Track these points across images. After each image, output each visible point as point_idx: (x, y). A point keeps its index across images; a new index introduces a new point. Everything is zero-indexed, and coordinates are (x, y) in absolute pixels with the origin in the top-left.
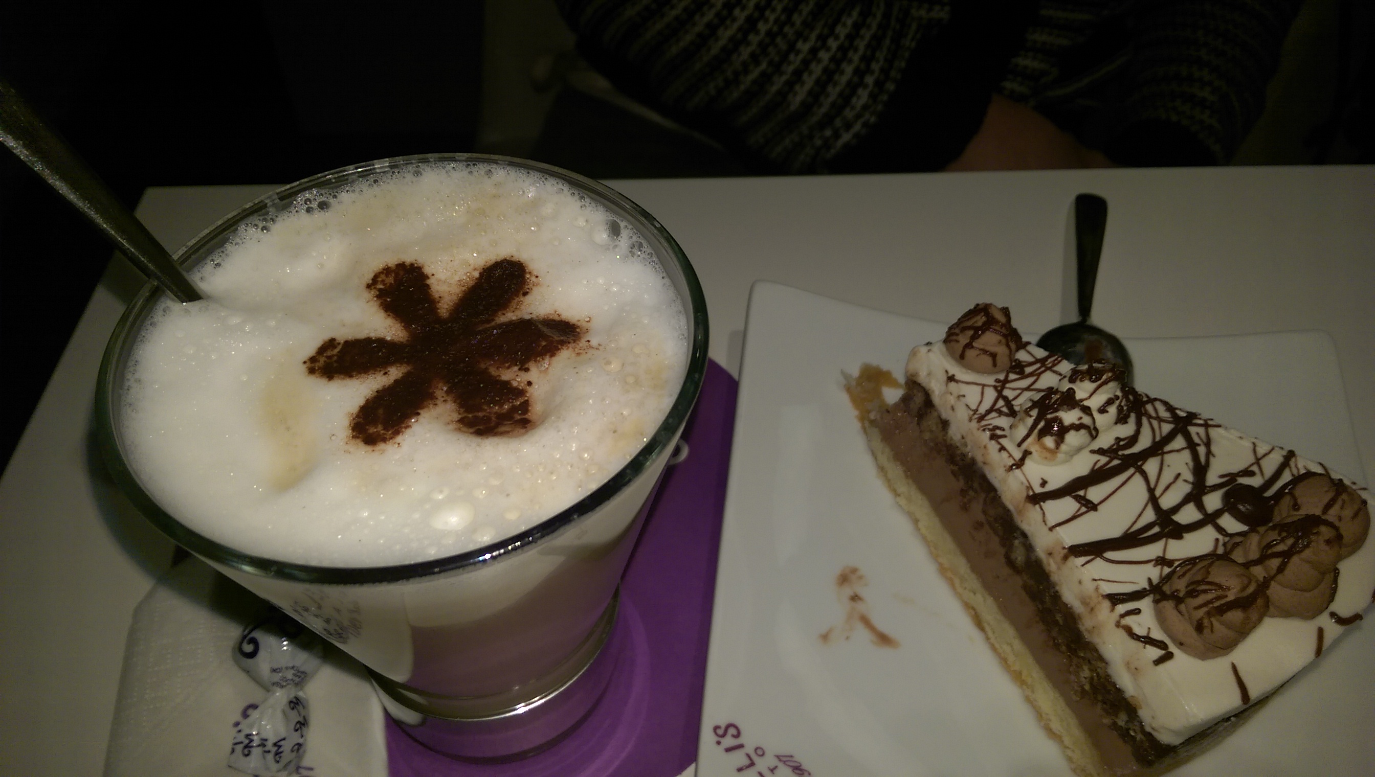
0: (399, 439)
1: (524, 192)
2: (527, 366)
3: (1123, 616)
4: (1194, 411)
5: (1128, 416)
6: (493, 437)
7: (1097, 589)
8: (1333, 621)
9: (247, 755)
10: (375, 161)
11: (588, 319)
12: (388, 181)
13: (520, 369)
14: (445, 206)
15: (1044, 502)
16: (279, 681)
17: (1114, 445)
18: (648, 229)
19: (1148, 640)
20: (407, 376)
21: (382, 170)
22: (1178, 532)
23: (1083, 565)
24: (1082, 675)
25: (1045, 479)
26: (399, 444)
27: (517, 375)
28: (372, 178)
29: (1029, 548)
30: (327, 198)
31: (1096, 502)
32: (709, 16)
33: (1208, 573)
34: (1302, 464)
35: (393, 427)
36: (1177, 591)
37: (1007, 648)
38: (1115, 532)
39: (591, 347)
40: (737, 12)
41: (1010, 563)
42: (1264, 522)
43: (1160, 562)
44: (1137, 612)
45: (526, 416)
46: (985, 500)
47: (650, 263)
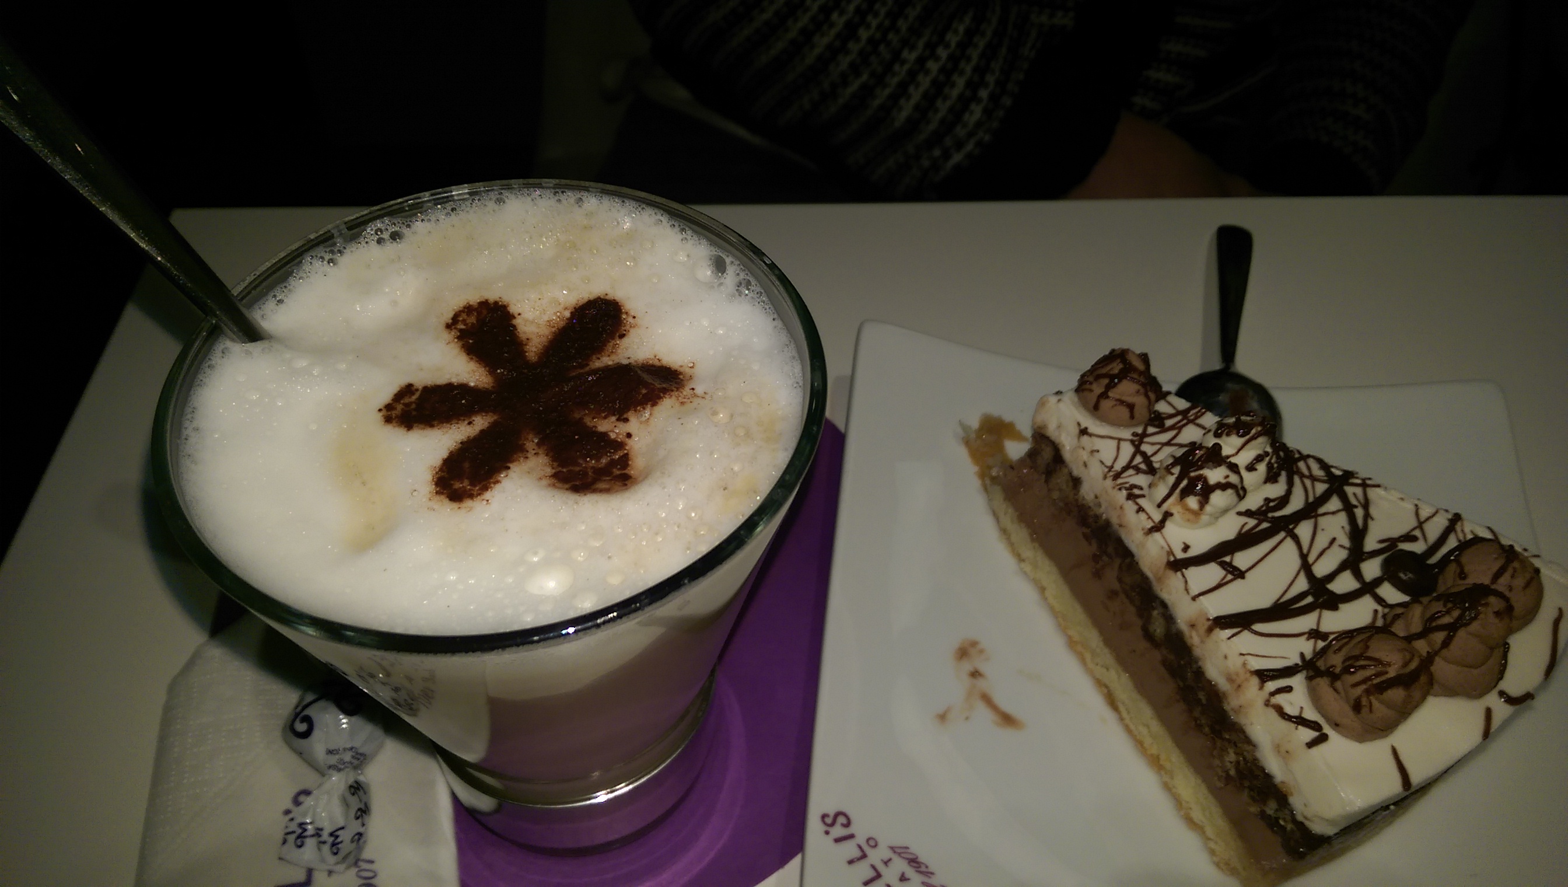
0: (487, 495)
1: (618, 223)
2: (625, 416)
3: (1273, 694)
4: (1350, 469)
5: (1279, 475)
6: (591, 495)
7: (1244, 664)
8: (1503, 700)
9: (300, 847)
10: (454, 187)
11: (692, 365)
12: (468, 209)
13: (618, 420)
14: (531, 238)
15: (1186, 569)
16: (336, 764)
17: (1262, 506)
18: (757, 265)
19: (1301, 721)
20: (493, 426)
21: (460, 198)
22: (1333, 602)
23: (1229, 638)
24: (1227, 759)
25: (1188, 543)
26: (488, 501)
27: (615, 426)
28: (449, 206)
29: (1169, 618)
30: (400, 228)
31: (1243, 569)
32: (804, 20)
33: (1367, 647)
34: (1470, 528)
35: (480, 483)
36: (1332, 666)
37: (1144, 731)
38: (1265, 602)
39: (696, 396)
40: (835, 16)
41: (1148, 636)
42: (1428, 593)
43: (1312, 635)
44: (1288, 689)
45: (626, 472)
46: (1120, 567)
47: (759, 303)
